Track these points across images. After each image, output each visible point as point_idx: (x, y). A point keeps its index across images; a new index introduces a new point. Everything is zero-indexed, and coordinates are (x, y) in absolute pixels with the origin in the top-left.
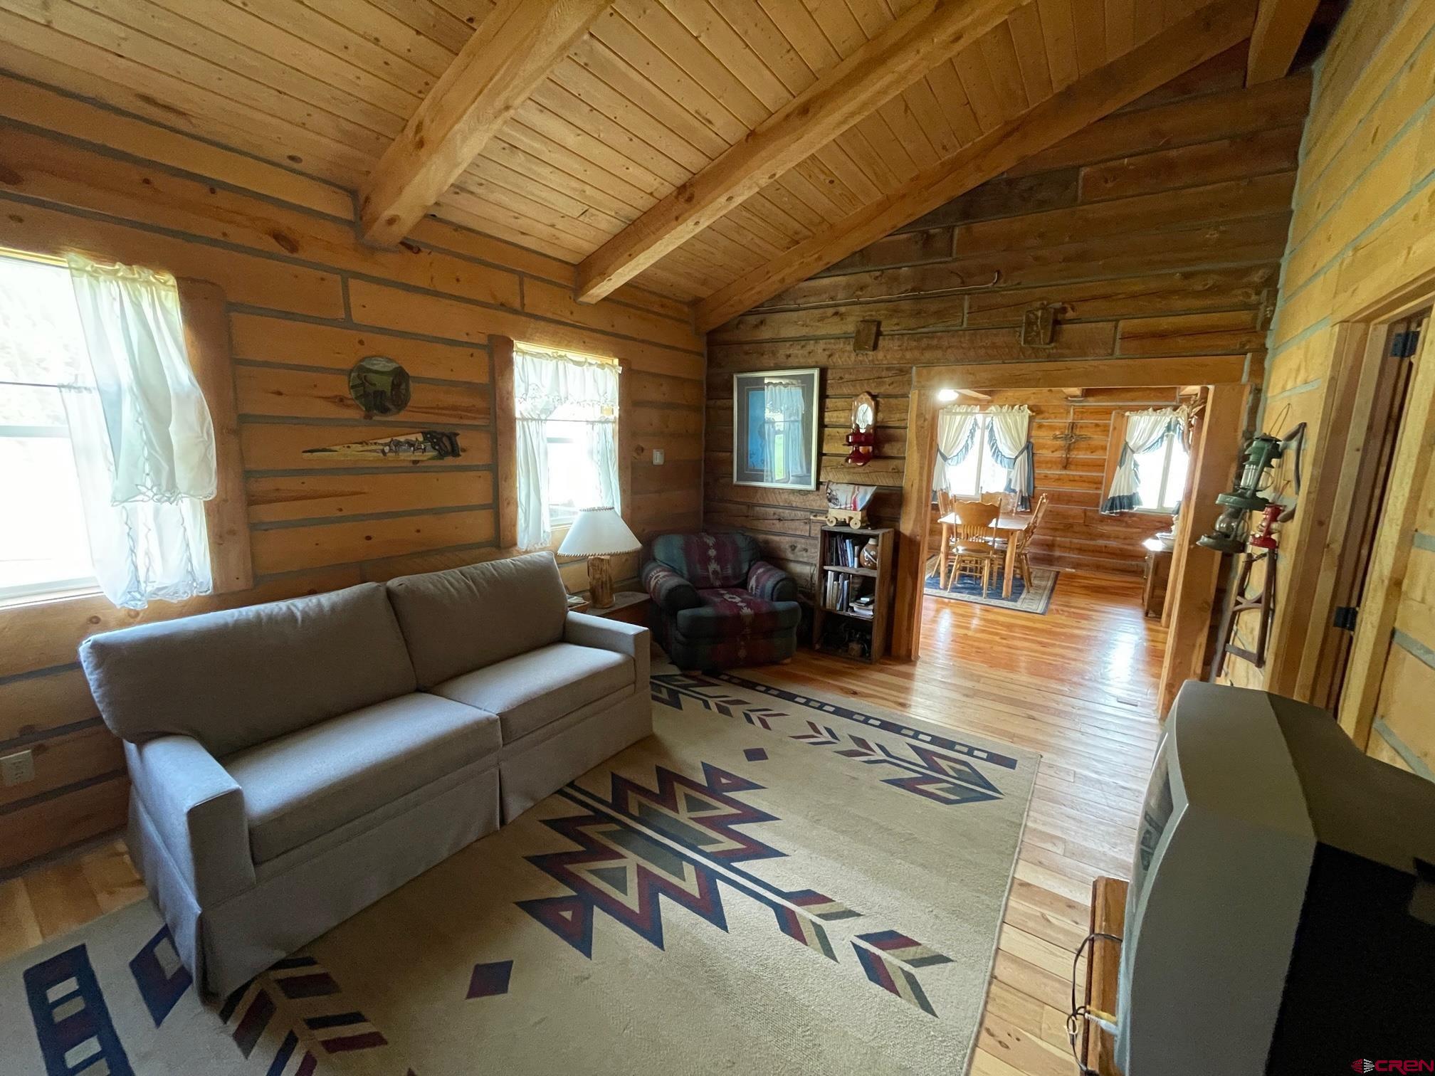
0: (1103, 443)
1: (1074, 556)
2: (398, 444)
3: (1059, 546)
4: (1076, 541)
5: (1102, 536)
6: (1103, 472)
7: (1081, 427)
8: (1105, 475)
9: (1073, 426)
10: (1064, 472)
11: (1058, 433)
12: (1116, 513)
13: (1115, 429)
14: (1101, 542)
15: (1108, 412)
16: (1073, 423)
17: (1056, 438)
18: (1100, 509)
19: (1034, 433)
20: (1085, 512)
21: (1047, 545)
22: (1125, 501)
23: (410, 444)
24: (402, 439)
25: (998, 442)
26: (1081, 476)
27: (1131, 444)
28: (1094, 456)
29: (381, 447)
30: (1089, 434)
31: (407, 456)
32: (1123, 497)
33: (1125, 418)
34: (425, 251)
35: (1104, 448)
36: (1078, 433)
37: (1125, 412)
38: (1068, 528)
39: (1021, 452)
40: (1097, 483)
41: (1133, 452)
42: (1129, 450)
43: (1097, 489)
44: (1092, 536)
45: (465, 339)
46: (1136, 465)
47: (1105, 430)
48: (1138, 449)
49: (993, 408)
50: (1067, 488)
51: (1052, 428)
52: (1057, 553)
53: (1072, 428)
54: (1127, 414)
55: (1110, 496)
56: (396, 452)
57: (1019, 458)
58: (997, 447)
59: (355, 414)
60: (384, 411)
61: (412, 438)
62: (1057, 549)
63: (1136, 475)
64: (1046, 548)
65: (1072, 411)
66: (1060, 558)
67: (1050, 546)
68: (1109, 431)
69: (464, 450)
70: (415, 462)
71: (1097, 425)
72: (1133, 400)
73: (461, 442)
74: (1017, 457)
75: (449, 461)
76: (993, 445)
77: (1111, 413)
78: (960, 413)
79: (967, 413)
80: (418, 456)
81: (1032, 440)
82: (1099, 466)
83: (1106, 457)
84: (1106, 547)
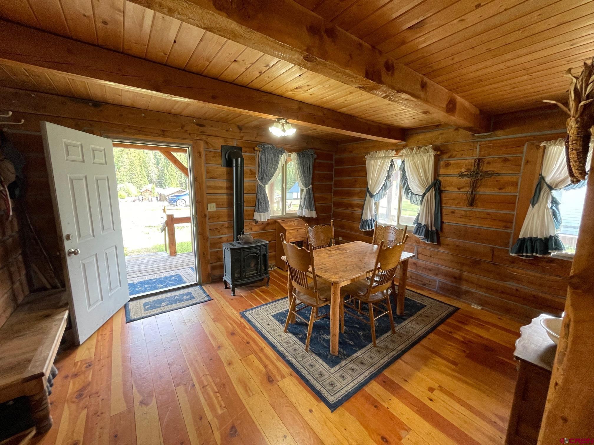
0: (513, 179)
1: (480, 293)
3: (466, 280)
4: (484, 279)
5: (513, 278)
6: (514, 210)
7: (488, 163)
8: (515, 213)
9: (479, 162)
10: (470, 209)
11: (463, 170)
12: (527, 256)
13: (527, 162)
14: (512, 285)
15: (520, 144)
16: (479, 160)
17: (461, 175)
18: (510, 249)
19: (442, 171)
20: (493, 250)
21: (455, 278)
22: (538, 245)
25: (408, 181)
26: (488, 214)
27: (548, 179)
28: (503, 193)
30: (496, 170)
32: (536, 239)
33: (541, 150)
35: (515, 184)
36: (485, 169)
37: (540, 142)
38: (476, 264)
39: (428, 190)
40: (507, 222)
41: (551, 188)
42: (545, 186)
43: (506, 227)
44: (502, 277)
46: (555, 202)
47: (517, 163)
48: (557, 185)
49: (404, 151)
50: (474, 224)
51: (459, 166)
52: (465, 287)
53: (478, 164)
54: (543, 144)
55: (520, 237)
57: (427, 195)
58: (408, 186)
62: (464, 282)
63: (554, 214)
64: (454, 280)
65: (478, 147)
66: (467, 292)
67: (458, 279)
68: (520, 165)
71: (506, 160)
72: (551, 128)
74: (424, 194)
76: (404, 184)
77: (523, 145)
78: (380, 157)
79: (385, 157)
81: (440, 178)
82: (510, 203)
83: (518, 194)
84: (517, 290)
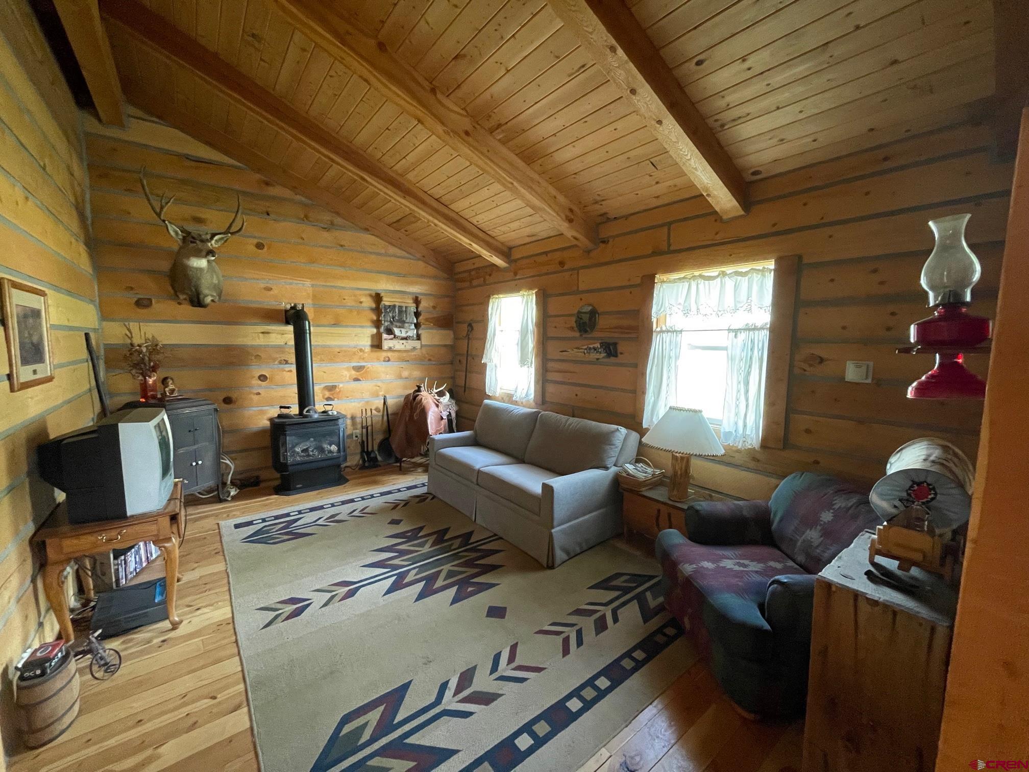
2: (590, 349)
23: (595, 349)
24: (591, 346)
29: (583, 350)
31: (594, 356)
34: (611, 240)
45: (628, 284)
56: (589, 353)
59: (577, 334)
60: (586, 331)
61: (596, 345)
69: (621, 353)
70: (598, 359)
73: (620, 348)
75: (612, 359)
80: (598, 356)
